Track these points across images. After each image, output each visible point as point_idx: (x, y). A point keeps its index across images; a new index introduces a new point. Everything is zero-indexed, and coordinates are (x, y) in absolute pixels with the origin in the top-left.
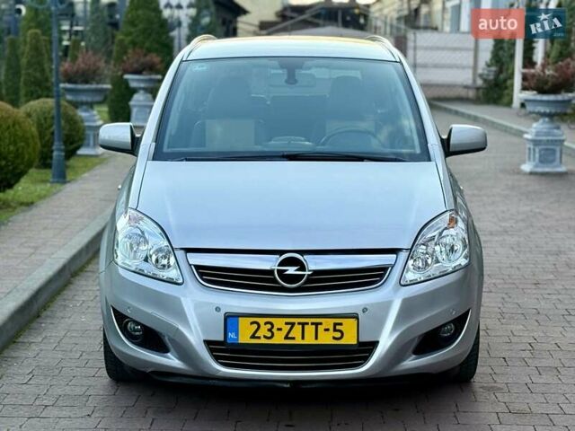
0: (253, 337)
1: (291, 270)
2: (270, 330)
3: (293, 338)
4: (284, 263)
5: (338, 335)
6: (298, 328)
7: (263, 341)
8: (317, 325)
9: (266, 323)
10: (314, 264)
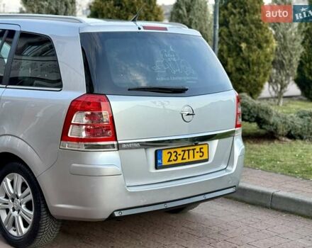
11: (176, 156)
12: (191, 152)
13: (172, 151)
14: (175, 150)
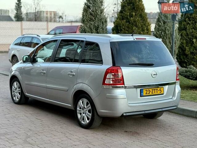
11: (149, 92)
12: (156, 90)
13: (147, 90)
14: (149, 89)
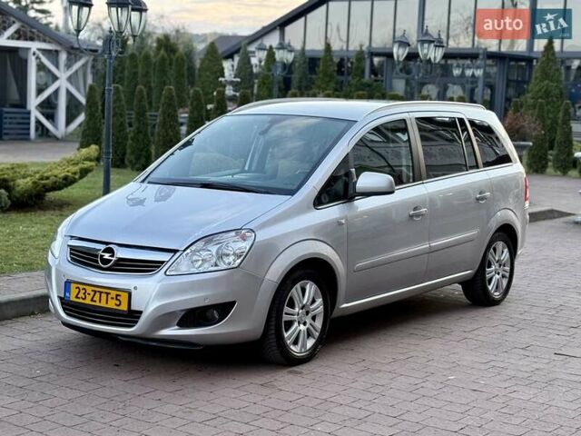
0: (77, 297)
1: (107, 256)
2: (84, 294)
3: (95, 301)
4: (105, 251)
5: (118, 303)
6: (98, 294)
7: (81, 301)
8: (108, 294)
9: (84, 289)
10: (121, 253)
